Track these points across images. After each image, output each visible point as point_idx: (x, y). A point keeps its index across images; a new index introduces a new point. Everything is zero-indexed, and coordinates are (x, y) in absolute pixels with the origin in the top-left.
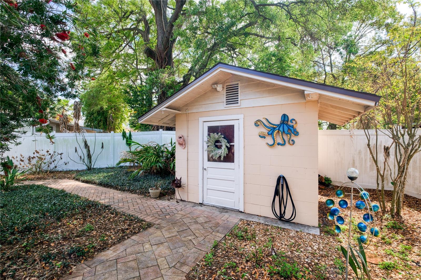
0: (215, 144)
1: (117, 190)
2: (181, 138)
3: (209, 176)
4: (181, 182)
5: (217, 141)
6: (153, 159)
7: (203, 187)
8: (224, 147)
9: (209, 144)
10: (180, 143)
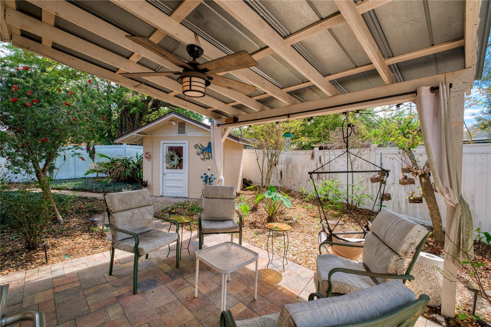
0: (171, 158)
1: (93, 193)
2: (147, 153)
3: (167, 178)
4: (147, 183)
5: (173, 156)
6: (122, 169)
7: (163, 186)
8: (176, 160)
9: (167, 158)
10: (147, 157)
